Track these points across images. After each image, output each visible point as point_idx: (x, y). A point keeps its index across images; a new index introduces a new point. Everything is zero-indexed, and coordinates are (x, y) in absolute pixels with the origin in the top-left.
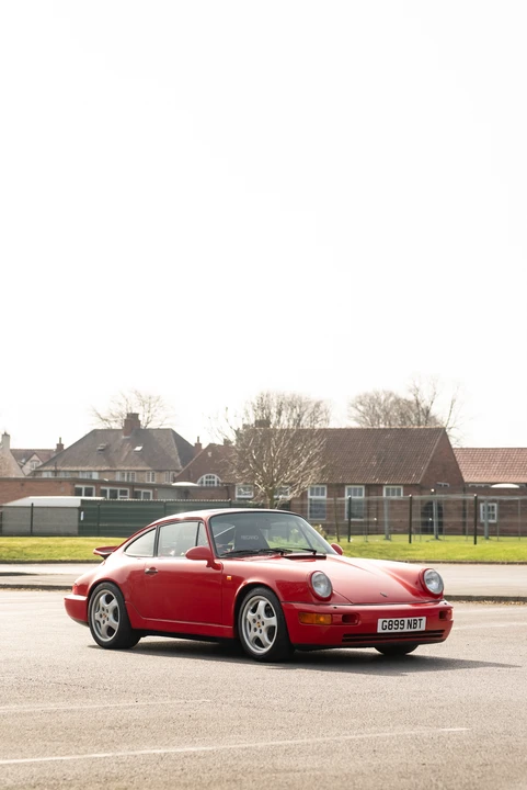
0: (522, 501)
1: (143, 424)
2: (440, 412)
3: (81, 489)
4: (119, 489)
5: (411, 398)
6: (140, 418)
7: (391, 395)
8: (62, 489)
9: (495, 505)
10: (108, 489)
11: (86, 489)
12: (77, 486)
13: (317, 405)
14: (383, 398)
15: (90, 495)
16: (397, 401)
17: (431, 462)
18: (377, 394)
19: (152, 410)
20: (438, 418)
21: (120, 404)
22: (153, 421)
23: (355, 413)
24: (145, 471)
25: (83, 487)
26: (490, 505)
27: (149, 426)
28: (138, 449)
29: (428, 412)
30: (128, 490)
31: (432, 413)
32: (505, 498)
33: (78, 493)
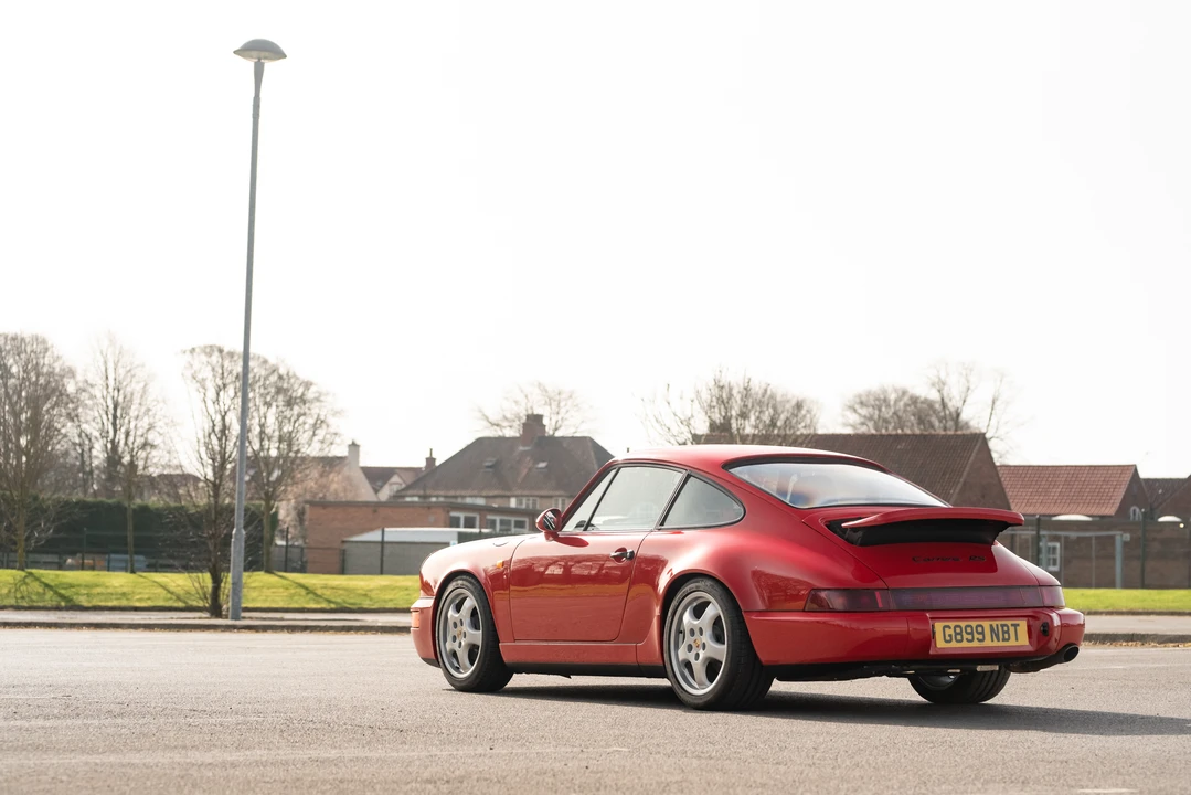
0: (1097, 538)
1: (549, 431)
2: (975, 417)
3: (458, 518)
4: (513, 519)
5: (934, 396)
6: (545, 421)
7: (904, 393)
8: (432, 518)
9: (1058, 545)
10: (498, 518)
11: (466, 519)
12: (453, 514)
13: (799, 406)
14: (893, 397)
15: (473, 527)
16: (914, 400)
17: (965, 484)
18: (885, 391)
19: (563, 410)
20: (973, 424)
21: (516, 402)
22: (564, 424)
23: (853, 418)
24: (551, 497)
25: (462, 515)
26: (1051, 544)
27: (558, 434)
28: (542, 465)
29: (958, 415)
30: (526, 520)
31: (964, 417)
32: (1073, 535)
33: (454, 523)
